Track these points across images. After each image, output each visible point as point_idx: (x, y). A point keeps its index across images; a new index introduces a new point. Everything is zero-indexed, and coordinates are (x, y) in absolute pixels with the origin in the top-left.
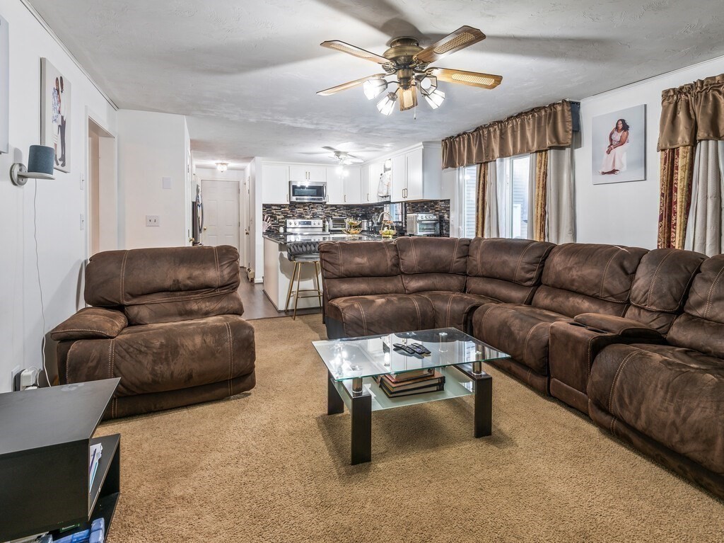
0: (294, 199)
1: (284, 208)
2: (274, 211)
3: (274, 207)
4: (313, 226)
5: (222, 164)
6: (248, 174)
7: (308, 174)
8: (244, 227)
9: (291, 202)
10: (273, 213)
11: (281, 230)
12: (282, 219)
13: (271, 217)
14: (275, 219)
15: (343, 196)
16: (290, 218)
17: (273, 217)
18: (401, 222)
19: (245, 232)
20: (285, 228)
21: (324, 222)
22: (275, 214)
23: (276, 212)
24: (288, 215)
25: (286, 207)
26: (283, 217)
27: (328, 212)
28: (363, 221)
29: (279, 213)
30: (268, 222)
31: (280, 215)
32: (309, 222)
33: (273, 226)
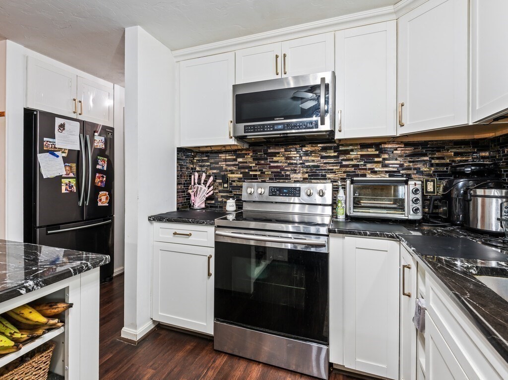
2: (223, 165)
4: (304, 199)
10: (221, 168)
11: (231, 205)
13: (217, 176)
14: (225, 179)
20: (240, 201)
22: (226, 170)
23: (227, 165)
24: (251, 173)
25: (246, 154)
26: (241, 176)
27: (355, 162)
28: (480, 192)
29: (233, 168)
30: (209, 187)
31: (234, 173)
32: (295, 188)
33: (222, 197)
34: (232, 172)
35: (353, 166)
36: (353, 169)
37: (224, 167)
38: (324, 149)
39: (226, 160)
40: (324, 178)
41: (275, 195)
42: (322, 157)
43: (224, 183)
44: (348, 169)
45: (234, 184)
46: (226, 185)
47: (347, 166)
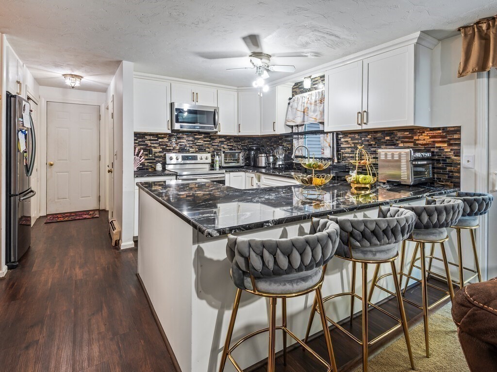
0: (177, 126)
1: (162, 138)
2: (148, 143)
3: (148, 137)
4: (199, 161)
5: (72, 76)
6: (111, 91)
7: (195, 96)
8: (106, 161)
9: (173, 131)
10: (147, 145)
11: (159, 167)
12: (160, 152)
13: (145, 150)
14: (150, 152)
15: (236, 125)
16: (169, 151)
17: (148, 150)
18: (332, 159)
19: (108, 169)
20: (164, 164)
21: (213, 156)
22: (150, 146)
23: (151, 143)
24: (167, 148)
25: (164, 137)
26: (161, 150)
27: (217, 144)
28: (260, 155)
29: (156, 145)
30: (141, 157)
31: (156, 148)
32: (195, 156)
33: (148, 163)
34: (155, 148)
35: (217, 145)
36: (216, 147)
37: (149, 144)
38: (205, 137)
39: (150, 140)
40: (205, 151)
41: (185, 160)
42: (204, 141)
43: (149, 154)
44: (215, 147)
45: (157, 155)
46: (151, 156)
47: (214, 145)
